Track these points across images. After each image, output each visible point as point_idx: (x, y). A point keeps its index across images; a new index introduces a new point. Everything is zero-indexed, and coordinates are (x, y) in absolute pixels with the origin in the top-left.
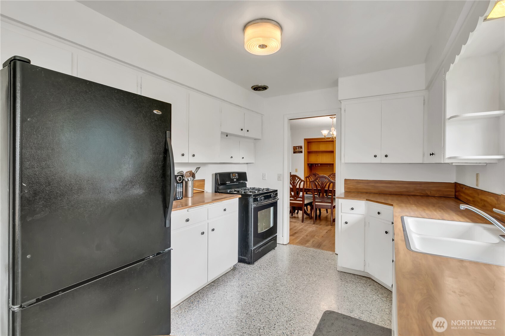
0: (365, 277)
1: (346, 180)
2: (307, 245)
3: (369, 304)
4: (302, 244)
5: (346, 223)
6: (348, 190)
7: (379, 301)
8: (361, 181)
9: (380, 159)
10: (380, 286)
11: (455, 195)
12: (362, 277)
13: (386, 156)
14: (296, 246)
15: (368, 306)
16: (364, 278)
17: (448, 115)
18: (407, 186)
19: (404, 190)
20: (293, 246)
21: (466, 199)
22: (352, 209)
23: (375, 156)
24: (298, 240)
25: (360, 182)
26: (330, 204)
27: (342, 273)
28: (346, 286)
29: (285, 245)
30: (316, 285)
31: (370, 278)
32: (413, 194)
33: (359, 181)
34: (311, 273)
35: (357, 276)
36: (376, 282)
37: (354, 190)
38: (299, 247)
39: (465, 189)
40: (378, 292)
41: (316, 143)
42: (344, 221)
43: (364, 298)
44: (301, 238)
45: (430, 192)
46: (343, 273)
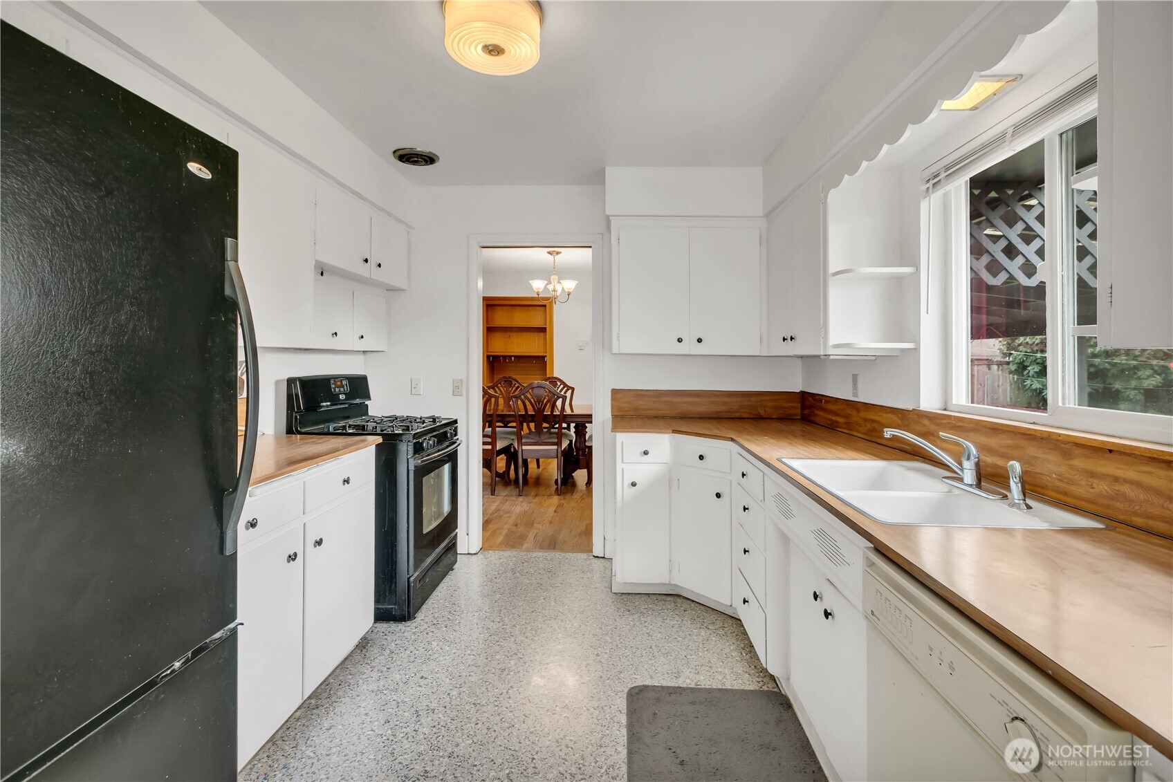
0: (670, 595)
1: (615, 392)
2: (525, 546)
3: (700, 650)
4: (513, 547)
5: (634, 484)
6: (618, 414)
7: (714, 639)
8: (645, 393)
9: (689, 347)
10: (702, 608)
11: (802, 415)
12: (664, 597)
13: (700, 341)
14: (502, 553)
15: (700, 654)
16: (669, 598)
17: (832, 268)
18: (727, 399)
19: (723, 408)
20: (495, 556)
21: (830, 420)
22: (646, 453)
23: (680, 340)
24: (500, 539)
25: (643, 396)
26: (555, 447)
27: (623, 596)
28: (643, 622)
29: (475, 554)
30: (583, 635)
31: (678, 596)
32: (737, 415)
33: (642, 393)
34: (561, 610)
35: (654, 597)
36: (693, 601)
37: (631, 413)
38: (508, 553)
39: (826, 402)
40: (705, 621)
41: (506, 307)
42: (628, 481)
43: (686, 639)
44: (504, 532)
45: (765, 411)
46: (626, 596)
